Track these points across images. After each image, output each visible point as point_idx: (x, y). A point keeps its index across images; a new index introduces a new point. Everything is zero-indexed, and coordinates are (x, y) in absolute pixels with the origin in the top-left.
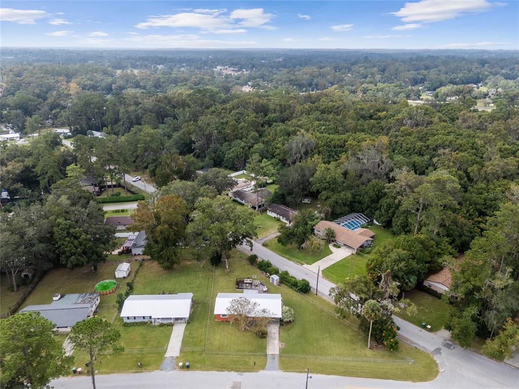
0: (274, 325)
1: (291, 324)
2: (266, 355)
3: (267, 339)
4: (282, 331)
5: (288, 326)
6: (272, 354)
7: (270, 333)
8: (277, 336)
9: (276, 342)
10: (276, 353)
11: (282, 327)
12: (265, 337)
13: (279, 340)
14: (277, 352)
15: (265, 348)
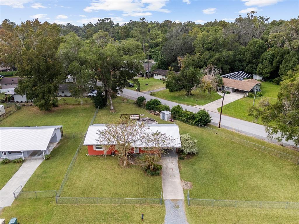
0: (171, 159)
1: (195, 157)
2: (162, 202)
3: (162, 176)
4: (182, 165)
5: (191, 160)
6: (173, 200)
7: (166, 168)
8: (177, 172)
9: (177, 180)
10: (180, 198)
11: (182, 161)
12: (158, 174)
13: (182, 178)
14: (181, 196)
15: (159, 190)
